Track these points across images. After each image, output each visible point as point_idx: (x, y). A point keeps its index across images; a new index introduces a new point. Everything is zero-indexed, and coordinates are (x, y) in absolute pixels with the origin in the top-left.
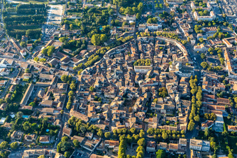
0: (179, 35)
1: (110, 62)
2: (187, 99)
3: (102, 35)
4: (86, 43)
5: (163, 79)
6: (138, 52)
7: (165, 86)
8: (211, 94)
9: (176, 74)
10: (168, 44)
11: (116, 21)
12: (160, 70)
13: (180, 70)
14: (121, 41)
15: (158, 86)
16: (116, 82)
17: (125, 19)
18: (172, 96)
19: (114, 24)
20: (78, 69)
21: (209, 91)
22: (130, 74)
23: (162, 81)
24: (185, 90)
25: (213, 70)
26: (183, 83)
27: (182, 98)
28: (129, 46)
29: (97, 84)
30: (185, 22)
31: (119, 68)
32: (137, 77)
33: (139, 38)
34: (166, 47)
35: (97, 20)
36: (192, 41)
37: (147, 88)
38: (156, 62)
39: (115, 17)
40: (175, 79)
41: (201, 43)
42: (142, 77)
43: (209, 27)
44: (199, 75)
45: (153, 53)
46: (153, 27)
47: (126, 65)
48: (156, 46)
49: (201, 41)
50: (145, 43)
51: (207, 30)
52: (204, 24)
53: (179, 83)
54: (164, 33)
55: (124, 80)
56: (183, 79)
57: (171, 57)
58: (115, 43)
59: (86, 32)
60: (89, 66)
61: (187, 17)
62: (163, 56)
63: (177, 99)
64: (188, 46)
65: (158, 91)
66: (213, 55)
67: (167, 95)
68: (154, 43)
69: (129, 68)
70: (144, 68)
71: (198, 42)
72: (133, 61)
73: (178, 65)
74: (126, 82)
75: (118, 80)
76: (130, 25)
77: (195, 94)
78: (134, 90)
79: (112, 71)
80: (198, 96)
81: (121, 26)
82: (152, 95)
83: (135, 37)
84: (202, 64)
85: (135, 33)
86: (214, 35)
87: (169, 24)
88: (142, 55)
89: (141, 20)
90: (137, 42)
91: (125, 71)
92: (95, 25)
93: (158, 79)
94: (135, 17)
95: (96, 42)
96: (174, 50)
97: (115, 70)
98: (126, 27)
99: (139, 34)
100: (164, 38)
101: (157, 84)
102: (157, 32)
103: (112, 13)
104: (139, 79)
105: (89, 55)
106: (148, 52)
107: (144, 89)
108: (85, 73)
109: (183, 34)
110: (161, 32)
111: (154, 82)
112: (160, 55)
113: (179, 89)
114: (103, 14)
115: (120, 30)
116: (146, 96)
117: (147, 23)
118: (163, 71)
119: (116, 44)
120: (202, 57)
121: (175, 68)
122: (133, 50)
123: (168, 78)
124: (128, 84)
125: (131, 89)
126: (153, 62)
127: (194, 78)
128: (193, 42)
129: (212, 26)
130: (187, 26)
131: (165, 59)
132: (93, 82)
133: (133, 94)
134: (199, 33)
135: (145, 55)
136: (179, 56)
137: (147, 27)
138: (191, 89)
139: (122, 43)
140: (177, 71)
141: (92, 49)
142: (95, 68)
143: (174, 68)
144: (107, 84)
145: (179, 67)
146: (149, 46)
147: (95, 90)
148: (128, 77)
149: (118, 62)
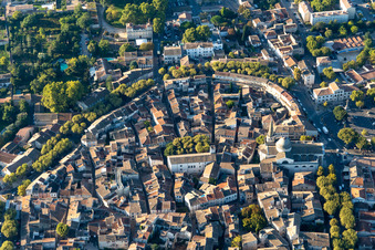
0: (270, 65)
1: (102, 154)
2: (318, 228)
3: (71, 84)
4: (30, 109)
5: (248, 182)
6: (172, 120)
7: (255, 201)
9: (280, 167)
10: (246, 92)
11: (101, 43)
12: (236, 162)
13: (288, 155)
14: (122, 96)
15: (237, 204)
16: (125, 205)
17: (124, 35)
18: (278, 226)
19: (97, 53)
20: (18, 179)
21: (371, 203)
22: (160, 178)
23: (246, 188)
24: (309, 205)
25: (371, 148)
26: (300, 188)
27: (304, 227)
28: (146, 107)
29: (74, 215)
30: (279, 31)
31: (127, 165)
32: (179, 184)
33: (168, 82)
34: (243, 100)
35: (51, 44)
36: (305, 78)
37: (209, 211)
38: (223, 140)
39: (95, 34)
40: (278, 179)
41: (330, 81)
42: (193, 182)
43: (342, 37)
44: (340, 165)
45: (212, 119)
46: (199, 50)
47: (144, 156)
48: (216, 98)
49: (329, 75)
50: (186, 94)
51: (338, 47)
52: (328, 32)
53: (290, 189)
54: (231, 63)
55: (145, 197)
56: (299, 178)
57: (258, 124)
58: (107, 102)
59: (23, 80)
60: (46, 169)
61: (283, 17)
62: (239, 123)
63: (292, 231)
64: (297, 91)
65: (241, 217)
66: (365, 107)
67: (265, 224)
68: (210, 91)
69: (154, 163)
70: (194, 160)
71: (320, 78)
72: (162, 143)
73: (281, 142)
74: (152, 203)
75: (129, 199)
76: (139, 51)
77: (336, 214)
78: (175, 219)
79: (111, 177)
80: (345, 216)
81: (115, 55)
82: (224, 228)
83: (159, 79)
84: (341, 133)
85: (155, 70)
86: (358, 58)
87: (240, 40)
88: (182, 125)
89: (166, 35)
90: (166, 93)
91: (145, 172)
92: (47, 59)
93: (234, 183)
94: (149, 28)
95: (58, 104)
96: (263, 105)
97: (119, 172)
98: (131, 57)
99: (166, 71)
100: (232, 77)
101: (233, 197)
102: (213, 62)
103: (87, 23)
104: (185, 190)
105: (42, 140)
106: (198, 118)
107: (202, 215)
108: (36, 188)
109: (280, 61)
110: (223, 60)
111: (226, 193)
112: (231, 121)
113: (295, 206)
114: (65, 27)
115: (114, 66)
116: (209, 232)
117: (185, 43)
118: (244, 161)
120: (338, 115)
121: (274, 151)
122: (157, 115)
123: (260, 179)
124: (159, 207)
125: (169, 219)
126: (214, 142)
127: (326, 173)
128: (309, 79)
129: (350, 34)
130: (287, 40)
131: (244, 131)
132: (62, 210)
133: (174, 231)
134: (321, 55)
135: (191, 124)
136: (278, 118)
137: (184, 53)
138: (323, 201)
139: (125, 99)
140: (281, 158)
141: (49, 122)
142: (63, 173)
143: (272, 152)
144: (101, 213)
145: (285, 147)
146: (197, 100)
147: (70, 233)
148: (154, 188)
149: (123, 150)
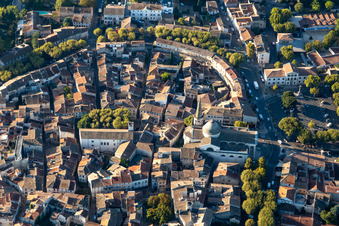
0: (223, 36)
1: (8, 118)
5: (163, 167)
6: (96, 87)
7: (168, 190)
8: (303, 213)
9: (203, 155)
10: (187, 64)
12: (156, 143)
13: (214, 141)
14: (45, 55)
16: (19, 179)
18: (185, 221)
19: (31, 4)
21: (299, 206)
22: (65, 153)
23: (160, 174)
24: (226, 201)
25: (314, 142)
26: (221, 180)
28: (70, 70)
31: (32, 134)
32: (85, 162)
33: (101, 45)
34: (183, 73)
36: (259, 56)
37: (111, 196)
38: (146, 117)
40: (198, 168)
41: (286, 61)
42: (101, 161)
43: (313, 13)
44: (273, 157)
45: (141, 91)
46: (146, 12)
47: (54, 126)
48: (152, 68)
49: (286, 54)
50: (119, 60)
51: (306, 24)
52: (299, 6)
53: (211, 180)
54: (177, 30)
55: (44, 171)
56: (222, 169)
57: (193, 103)
58: (26, 61)
62: (170, 100)
64: (245, 70)
65: (146, 206)
66: (320, 95)
67: (171, 217)
68: (147, 61)
69: (64, 135)
70: (108, 136)
71: (276, 58)
72: (78, 114)
73: (208, 126)
74: (51, 179)
75: (25, 172)
76: (77, 7)
77: (255, 214)
78: (70, 201)
79: (11, 145)
80: (264, 218)
81: (51, 8)
82: (125, 216)
83: (91, 41)
84: (282, 123)
85: (91, 30)
86: (325, 39)
88: (105, 95)
90: (96, 57)
91: (49, 143)
93: (148, 167)
96: (204, 82)
97: (20, 143)
98: (66, 13)
99: (103, 32)
100: (175, 47)
101: (143, 182)
102: (158, 27)
104: (89, 169)
106: (125, 89)
107: (103, 199)
109: (235, 34)
110: (169, 27)
111: (135, 177)
112: (161, 98)
113: (209, 199)
115: (45, 21)
116: (106, 220)
117: (131, 2)
118: (165, 144)
119: (29, 62)
120: (286, 101)
121: (201, 136)
122: (80, 79)
123: (178, 164)
124: (56, 185)
125: (65, 200)
127: (254, 166)
128: (264, 57)
129: (323, 10)
130: (248, 10)
131: (174, 109)
133: (67, 214)
134: (283, 30)
135: (116, 95)
136: (216, 97)
137: (127, 13)
138: (243, 197)
139: (47, 58)
140: (205, 145)
143: (198, 135)
145: (211, 132)
146: (129, 68)
148: (56, 163)
149: (32, 117)
